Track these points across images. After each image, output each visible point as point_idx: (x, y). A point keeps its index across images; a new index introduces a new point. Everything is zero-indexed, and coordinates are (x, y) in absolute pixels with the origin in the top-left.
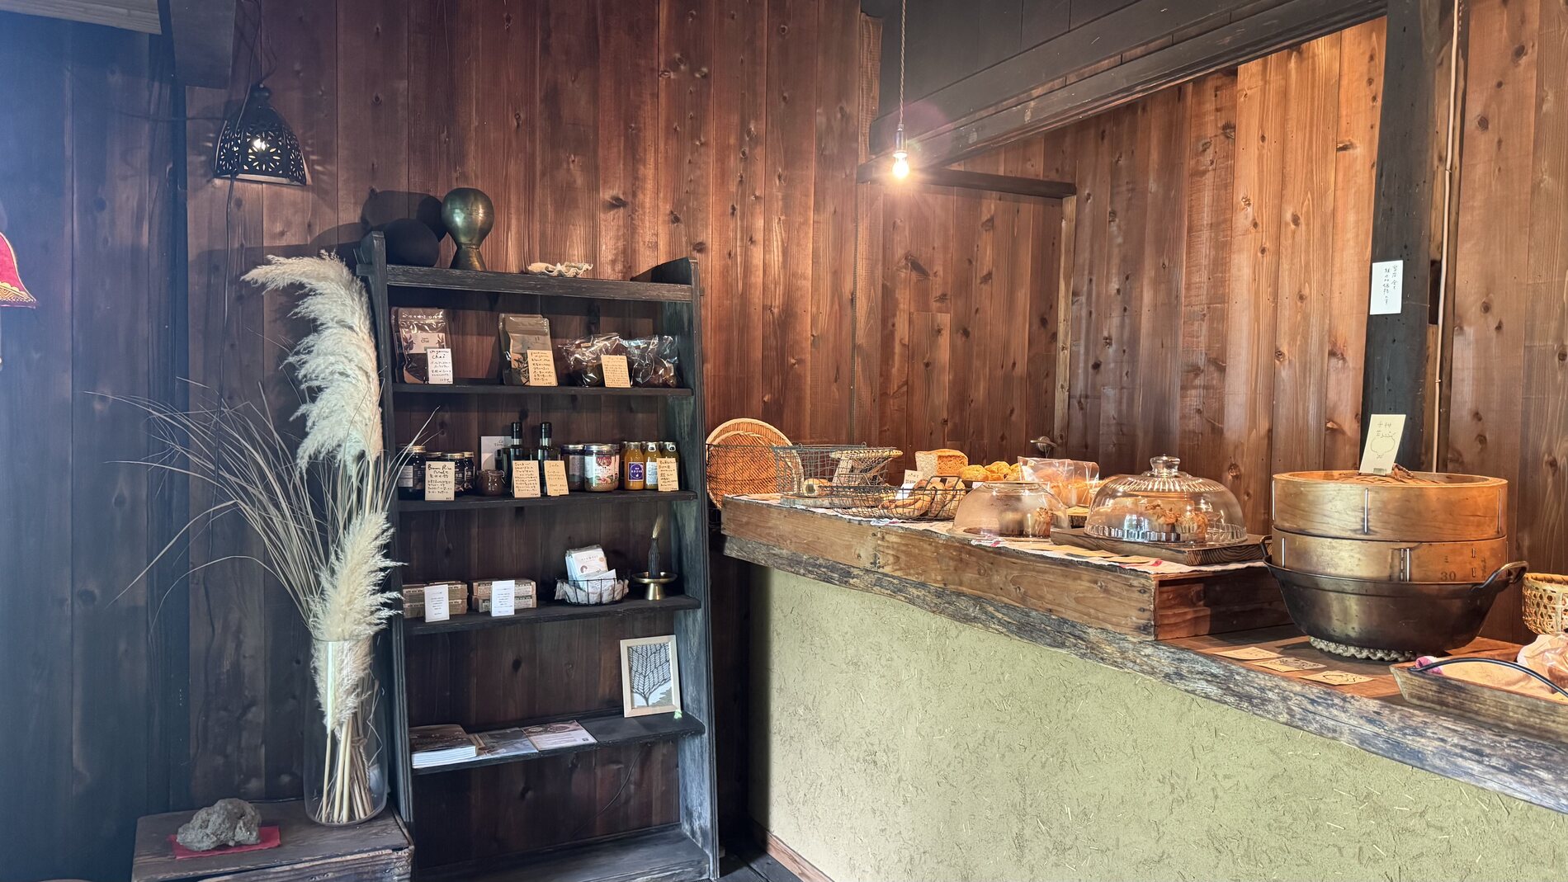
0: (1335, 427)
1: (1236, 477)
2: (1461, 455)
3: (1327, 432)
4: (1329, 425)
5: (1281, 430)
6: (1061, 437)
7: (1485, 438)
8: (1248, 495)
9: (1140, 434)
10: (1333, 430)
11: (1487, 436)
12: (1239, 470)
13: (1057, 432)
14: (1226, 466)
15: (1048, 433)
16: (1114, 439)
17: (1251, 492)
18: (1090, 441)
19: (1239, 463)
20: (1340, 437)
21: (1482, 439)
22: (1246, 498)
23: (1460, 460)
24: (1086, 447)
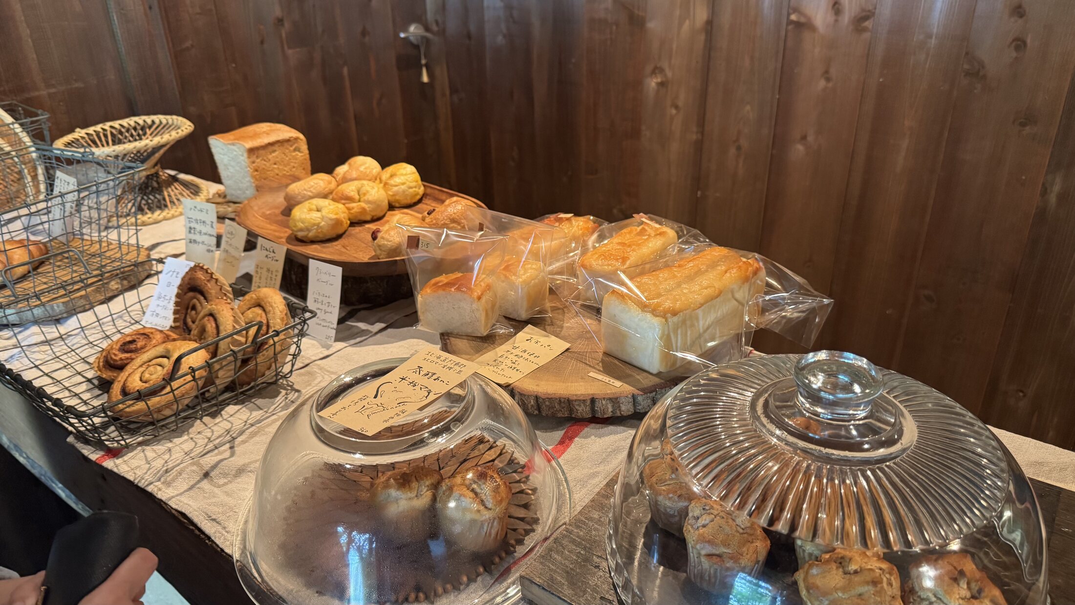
0: (803, 20)
1: (662, 84)
2: (983, 67)
3: (790, 27)
4: (793, 17)
5: (725, 18)
6: (437, 22)
7: (1025, 43)
8: (677, 107)
9: (536, 22)
10: (798, 25)
11: (1029, 41)
12: (665, 76)
13: (430, 16)
14: (649, 68)
15: (419, 18)
16: (503, 27)
17: (680, 103)
18: (473, 28)
19: (665, 65)
20: (807, 35)
21: (1020, 44)
22: (674, 111)
23: (981, 74)
24: (469, 36)
